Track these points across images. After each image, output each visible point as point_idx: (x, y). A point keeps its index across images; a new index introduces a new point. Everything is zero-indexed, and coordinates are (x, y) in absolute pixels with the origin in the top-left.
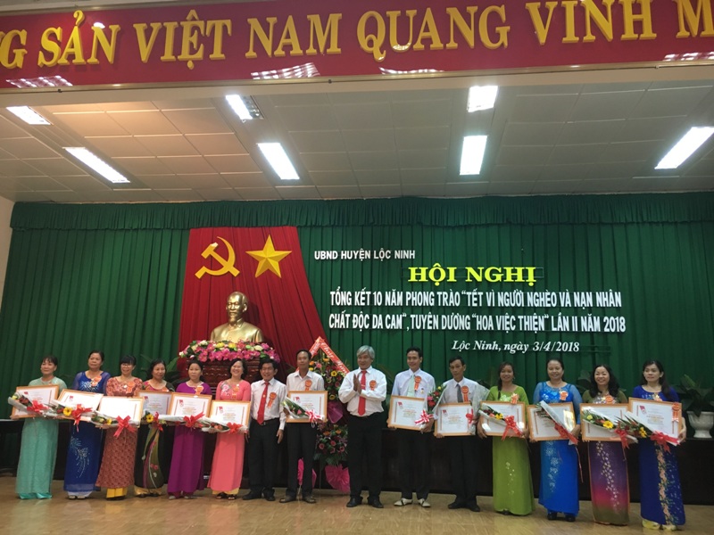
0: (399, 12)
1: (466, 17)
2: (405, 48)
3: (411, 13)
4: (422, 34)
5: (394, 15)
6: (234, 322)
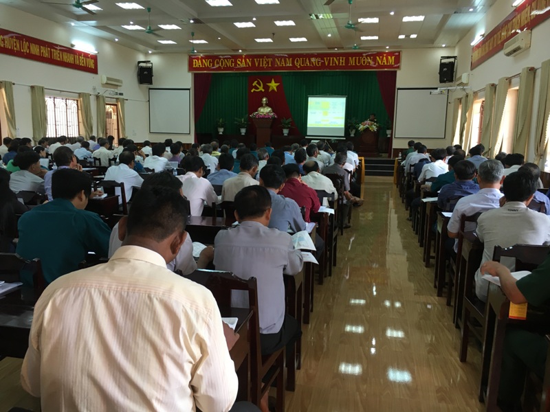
6: (264, 107)
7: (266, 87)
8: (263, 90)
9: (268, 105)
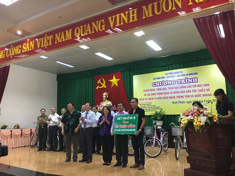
0: (82, 26)
1: (96, 24)
2: (84, 35)
3: (85, 26)
4: (87, 31)
5: (82, 27)
6: (105, 101)
7: (108, 84)
8: (105, 87)
9: (108, 99)
